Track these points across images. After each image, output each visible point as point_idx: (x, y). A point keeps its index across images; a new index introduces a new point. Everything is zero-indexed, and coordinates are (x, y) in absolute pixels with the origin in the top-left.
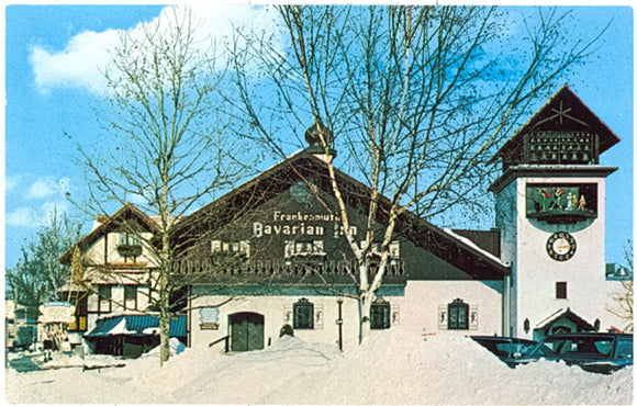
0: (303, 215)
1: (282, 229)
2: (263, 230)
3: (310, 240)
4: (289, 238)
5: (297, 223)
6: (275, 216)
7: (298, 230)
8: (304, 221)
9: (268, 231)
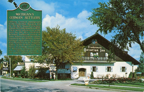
0: (94, 47)
1: (90, 50)
2: (86, 50)
3: (96, 52)
4: (91, 52)
5: (93, 49)
6: (89, 47)
7: (93, 50)
8: (94, 48)
9: (87, 50)
